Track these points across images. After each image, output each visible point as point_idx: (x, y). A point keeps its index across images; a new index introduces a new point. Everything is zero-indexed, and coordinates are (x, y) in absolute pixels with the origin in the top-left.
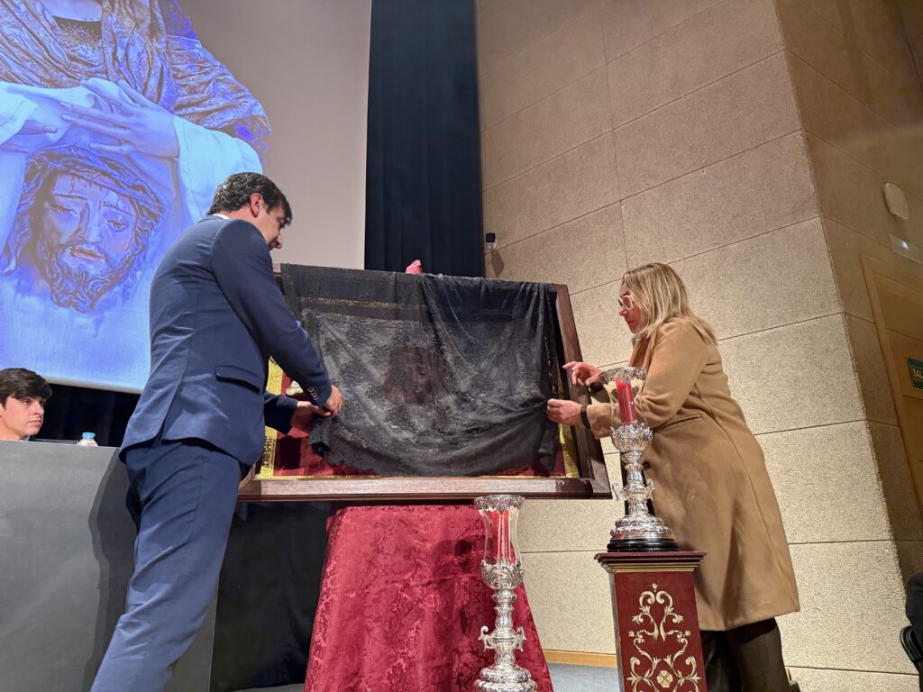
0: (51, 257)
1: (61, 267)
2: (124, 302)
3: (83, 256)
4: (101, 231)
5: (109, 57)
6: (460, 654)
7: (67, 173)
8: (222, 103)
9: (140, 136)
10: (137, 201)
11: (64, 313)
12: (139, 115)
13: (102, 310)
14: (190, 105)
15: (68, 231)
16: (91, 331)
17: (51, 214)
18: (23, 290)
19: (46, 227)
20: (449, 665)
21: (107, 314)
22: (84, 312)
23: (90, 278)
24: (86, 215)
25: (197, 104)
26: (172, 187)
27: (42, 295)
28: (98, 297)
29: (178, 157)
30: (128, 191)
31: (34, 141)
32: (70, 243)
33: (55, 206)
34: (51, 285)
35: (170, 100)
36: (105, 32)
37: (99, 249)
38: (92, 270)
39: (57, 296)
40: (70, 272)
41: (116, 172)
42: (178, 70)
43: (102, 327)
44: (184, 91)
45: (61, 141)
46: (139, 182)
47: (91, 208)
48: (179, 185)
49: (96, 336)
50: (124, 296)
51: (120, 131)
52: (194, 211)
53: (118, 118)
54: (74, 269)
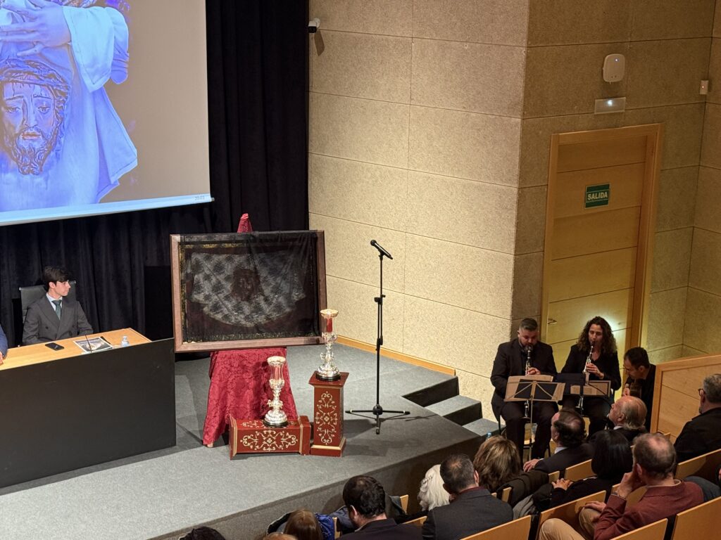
0: (13, 145)
1: (20, 150)
2: (57, 162)
3: (30, 138)
4: (36, 117)
6: (263, 399)
7: (8, 81)
9: (44, 35)
10: (52, 86)
11: (27, 178)
12: (40, 17)
13: (46, 171)
15: (18, 123)
16: (44, 186)
17: (7, 115)
18: (4, 170)
19: (6, 125)
20: (259, 403)
21: (50, 172)
22: (37, 174)
23: (36, 151)
24: (25, 108)
26: (71, 67)
27: (13, 170)
28: (43, 162)
29: (71, 41)
30: (46, 82)
32: (21, 131)
33: (7, 108)
34: (17, 163)
37: (37, 130)
38: (37, 146)
39: (22, 169)
40: (25, 151)
41: (36, 70)
43: (49, 181)
46: (51, 72)
47: (27, 102)
48: (75, 64)
49: (47, 188)
50: (58, 157)
51: (32, 36)
52: (88, 81)
53: (29, 25)
54: (26, 147)
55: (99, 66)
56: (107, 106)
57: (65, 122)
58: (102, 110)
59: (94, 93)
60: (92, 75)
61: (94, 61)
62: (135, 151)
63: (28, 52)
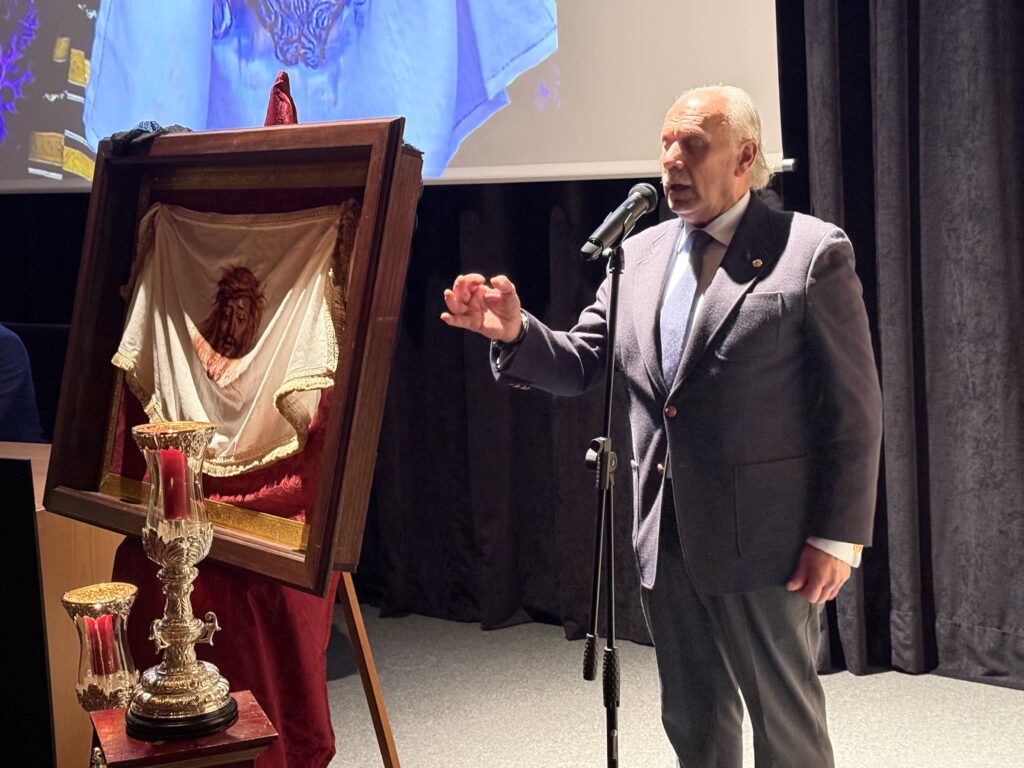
28: (327, 36)
34: (273, 34)
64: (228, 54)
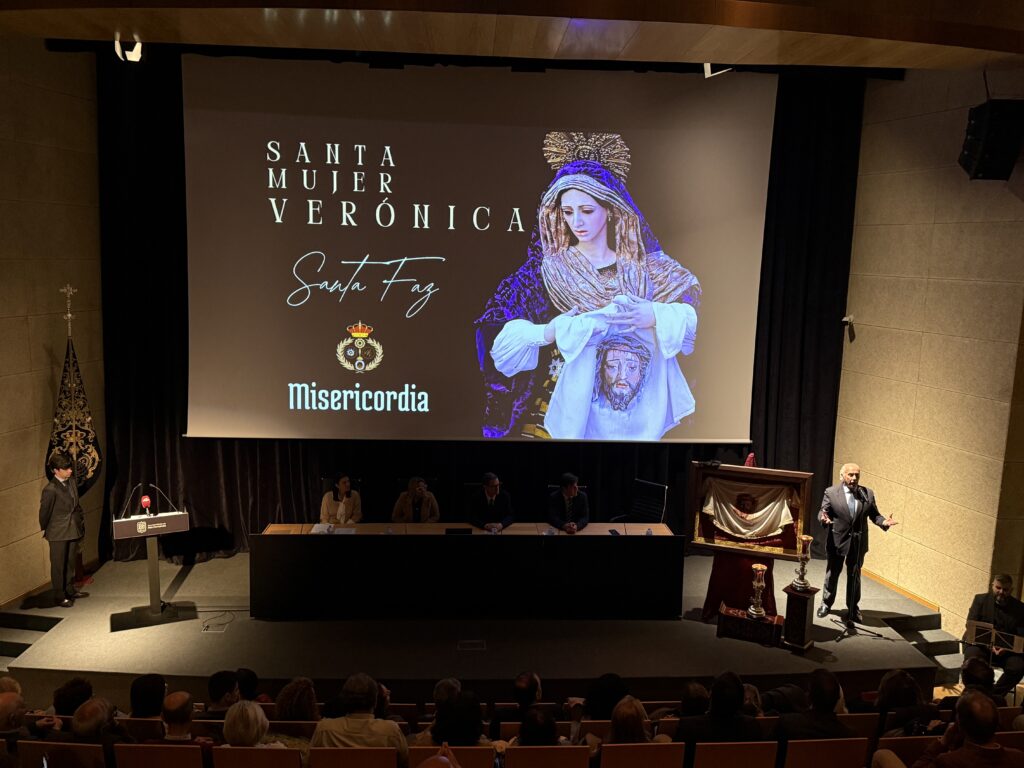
0: (610, 390)
1: (614, 393)
3: (621, 386)
4: (626, 373)
5: (622, 281)
7: (611, 349)
8: (675, 284)
9: (638, 320)
10: (639, 354)
11: (617, 412)
12: (636, 309)
13: (630, 409)
14: (660, 293)
15: (614, 377)
16: (627, 418)
17: (608, 371)
18: (602, 406)
19: (607, 376)
21: (632, 410)
22: (623, 411)
23: (624, 395)
24: (620, 367)
25: (663, 291)
26: (653, 342)
27: (608, 407)
28: (628, 403)
29: (655, 325)
30: (635, 350)
31: (598, 338)
32: (616, 382)
33: (608, 366)
34: (610, 402)
35: (650, 293)
36: (619, 268)
37: (627, 382)
38: (625, 392)
39: (613, 406)
40: (617, 395)
41: (630, 342)
42: (652, 275)
43: (631, 416)
44: (656, 286)
45: (607, 334)
46: (639, 344)
47: (622, 363)
48: (656, 340)
49: (629, 420)
50: (638, 401)
51: (629, 321)
52: (664, 351)
53: (629, 314)
54: (618, 393)
55: (674, 342)
56: (676, 369)
57: (646, 377)
58: (672, 372)
59: (668, 360)
60: (667, 348)
61: (671, 338)
62: (694, 402)
63: (628, 330)
64: (596, 406)
